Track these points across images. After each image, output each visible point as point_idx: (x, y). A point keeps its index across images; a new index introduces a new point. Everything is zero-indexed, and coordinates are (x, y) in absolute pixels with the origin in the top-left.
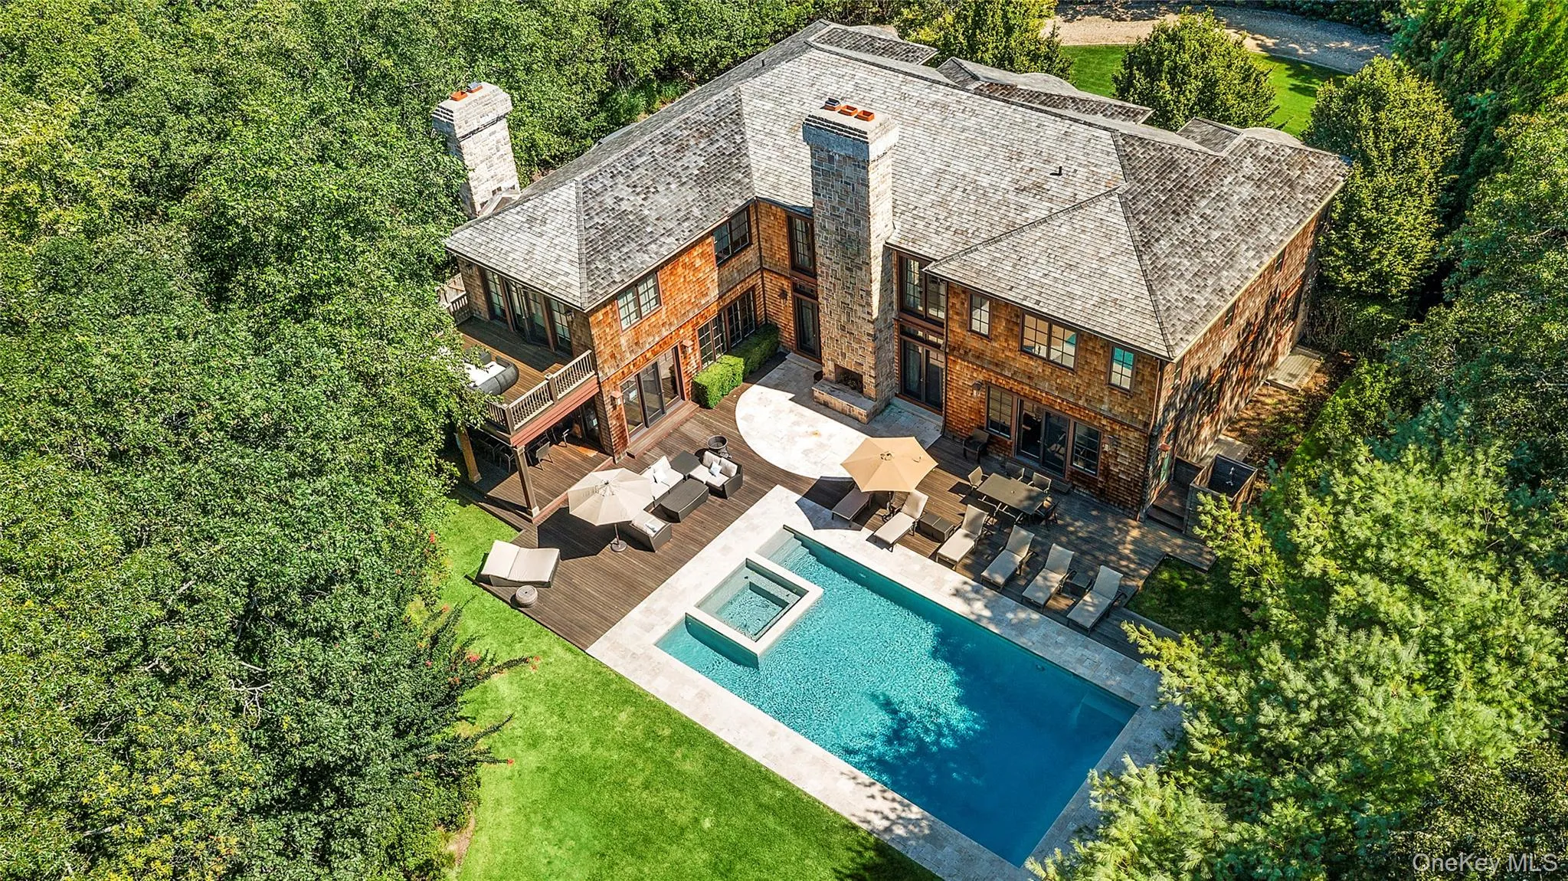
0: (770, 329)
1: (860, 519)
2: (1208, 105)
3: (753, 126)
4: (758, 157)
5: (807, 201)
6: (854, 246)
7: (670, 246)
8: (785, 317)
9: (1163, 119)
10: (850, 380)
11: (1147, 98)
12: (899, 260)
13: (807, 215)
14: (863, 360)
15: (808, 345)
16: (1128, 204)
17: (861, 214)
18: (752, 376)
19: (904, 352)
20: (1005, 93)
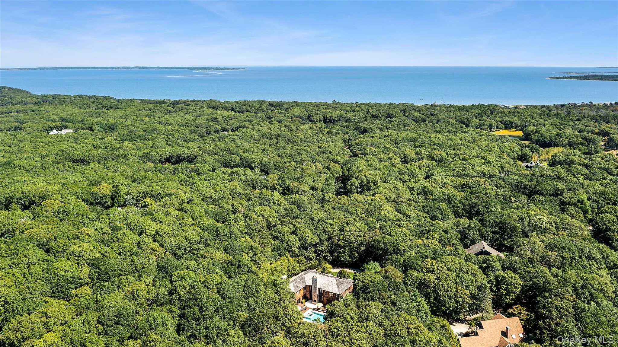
0: (307, 297)
1: (317, 310)
2: (344, 277)
3: (306, 279)
4: (306, 281)
5: (312, 285)
6: (315, 288)
7: (301, 288)
8: (309, 297)
9: (341, 278)
10: (315, 301)
11: (339, 276)
12: (319, 289)
13: (311, 286)
14: (316, 299)
15: (311, 299)
16: (337, 284)
17: (316, 285)
18: (306, 302)
19: (320, 298)
20: (327, 276)
